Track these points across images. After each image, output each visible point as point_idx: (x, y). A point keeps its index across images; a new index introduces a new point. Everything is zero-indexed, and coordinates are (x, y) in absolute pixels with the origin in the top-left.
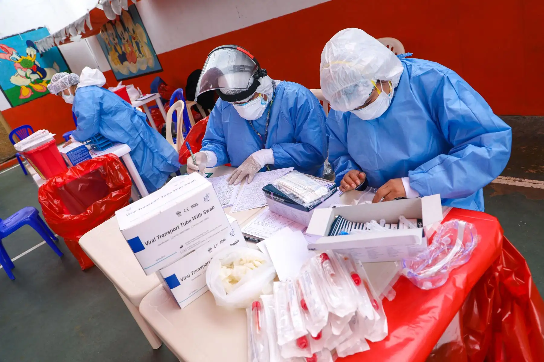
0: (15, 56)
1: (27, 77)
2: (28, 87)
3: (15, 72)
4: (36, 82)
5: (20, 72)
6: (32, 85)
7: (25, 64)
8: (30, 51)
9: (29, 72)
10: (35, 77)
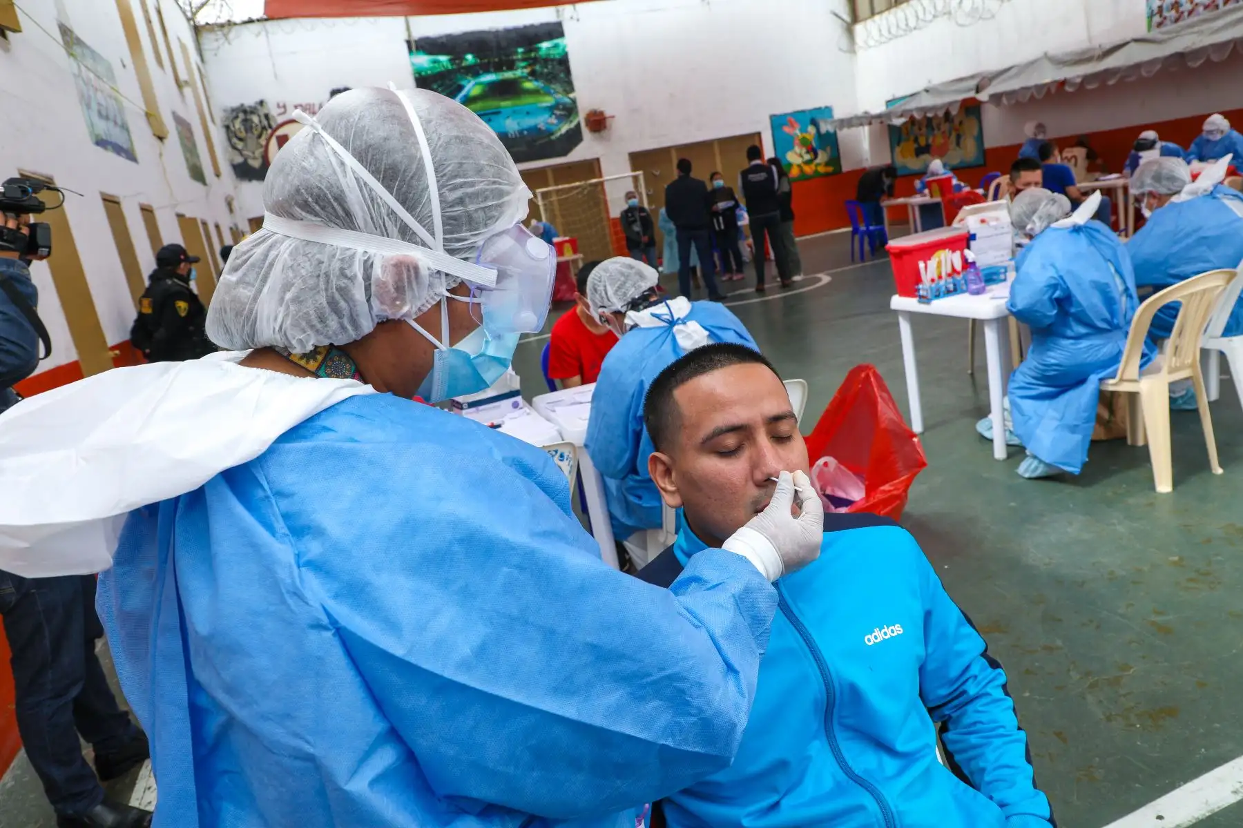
0: (798, 132)
1: (801, 156)
2: (799, 166)
3: (791, 148)
4: (808, 163)
5: (797, 149)
6: (802, 165)
7: (804, 143)
8: (811, 129)
9: (804, 150)
10: (807, 157)
